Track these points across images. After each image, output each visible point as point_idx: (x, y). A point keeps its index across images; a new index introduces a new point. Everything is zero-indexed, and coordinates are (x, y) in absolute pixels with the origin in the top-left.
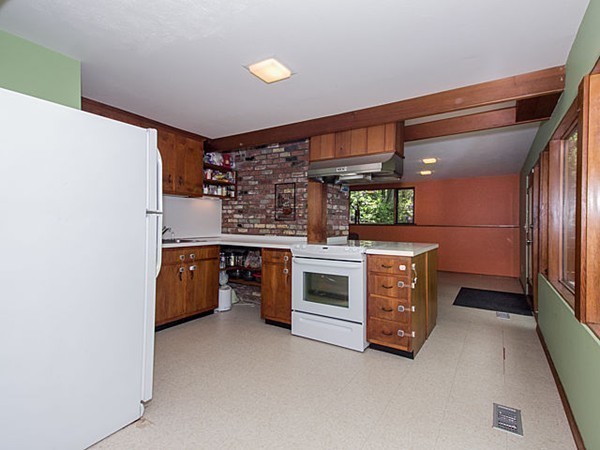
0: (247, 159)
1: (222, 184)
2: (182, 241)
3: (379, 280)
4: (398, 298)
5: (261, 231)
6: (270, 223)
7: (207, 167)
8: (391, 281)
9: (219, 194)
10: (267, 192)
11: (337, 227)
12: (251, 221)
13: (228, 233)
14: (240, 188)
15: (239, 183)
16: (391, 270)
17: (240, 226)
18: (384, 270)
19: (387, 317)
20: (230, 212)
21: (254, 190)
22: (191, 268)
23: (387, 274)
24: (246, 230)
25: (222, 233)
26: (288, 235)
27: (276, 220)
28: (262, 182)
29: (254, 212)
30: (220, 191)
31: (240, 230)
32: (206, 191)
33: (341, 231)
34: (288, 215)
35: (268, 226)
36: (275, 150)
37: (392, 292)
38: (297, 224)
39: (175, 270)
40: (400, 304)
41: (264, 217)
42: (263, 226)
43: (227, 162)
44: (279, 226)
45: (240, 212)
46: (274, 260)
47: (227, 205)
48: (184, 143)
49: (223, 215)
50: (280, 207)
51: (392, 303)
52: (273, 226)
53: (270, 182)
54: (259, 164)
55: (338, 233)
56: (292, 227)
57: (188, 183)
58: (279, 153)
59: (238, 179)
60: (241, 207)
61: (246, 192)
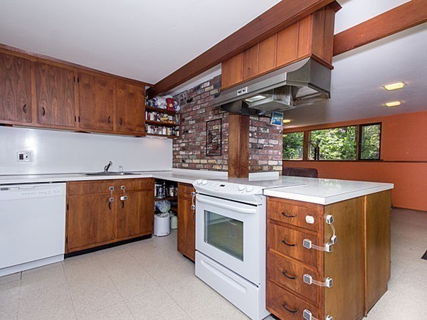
0: (188, 101)
1: (167, 125)
2: (126, 174)
3: (280, 233)
4: (304, 262)
5: (197, 166)
6: (203, 158)
7: (149, 110)
8: (294, 235)
9: (164, 133)
10: (201, 130)
11: (265, 162)
12: (191, 157)
13: (176, 167)
14: (183, 128)
15: (183, 124)
16: (295, 222)
17: (183, 161)
18: (285, 220)
19: (288, 285)
20: (177, 149)
21: (192, 129)
22: (122, 198)
23: (289, 226)
24: (187, 165)
25: (173, 167)
26: (216, 170)
27: (207, 155)
28: (198, 121)
29: (193, 149)
30: (164, 131)
31: (184, 165)
32: (150, 130)
33: (272, 167)
34: (216, 150)
35: (202, 161)
36: (206, 89)
37: (296, 252)
38: (223, 159)
39: (104, 200)
40: (306, 272)
41: (199, 153)
42: (198, 161)
43: (171, 105)
44: (210, 161)
45: (183, 149)
46: (186, 196)
47: (176, 143)
48: (124, 88)
49: (174, 152)
50: (211, 143)
51: (297, 267)
52: (205, 161)
53: (203, 120)
54: (196, 104)
55: (266, 168)
56: (219, 162)
57: (130, 124)
58: (209, 91)
59: (182, 120)
60: (184, 145)
61: (187, 132)
